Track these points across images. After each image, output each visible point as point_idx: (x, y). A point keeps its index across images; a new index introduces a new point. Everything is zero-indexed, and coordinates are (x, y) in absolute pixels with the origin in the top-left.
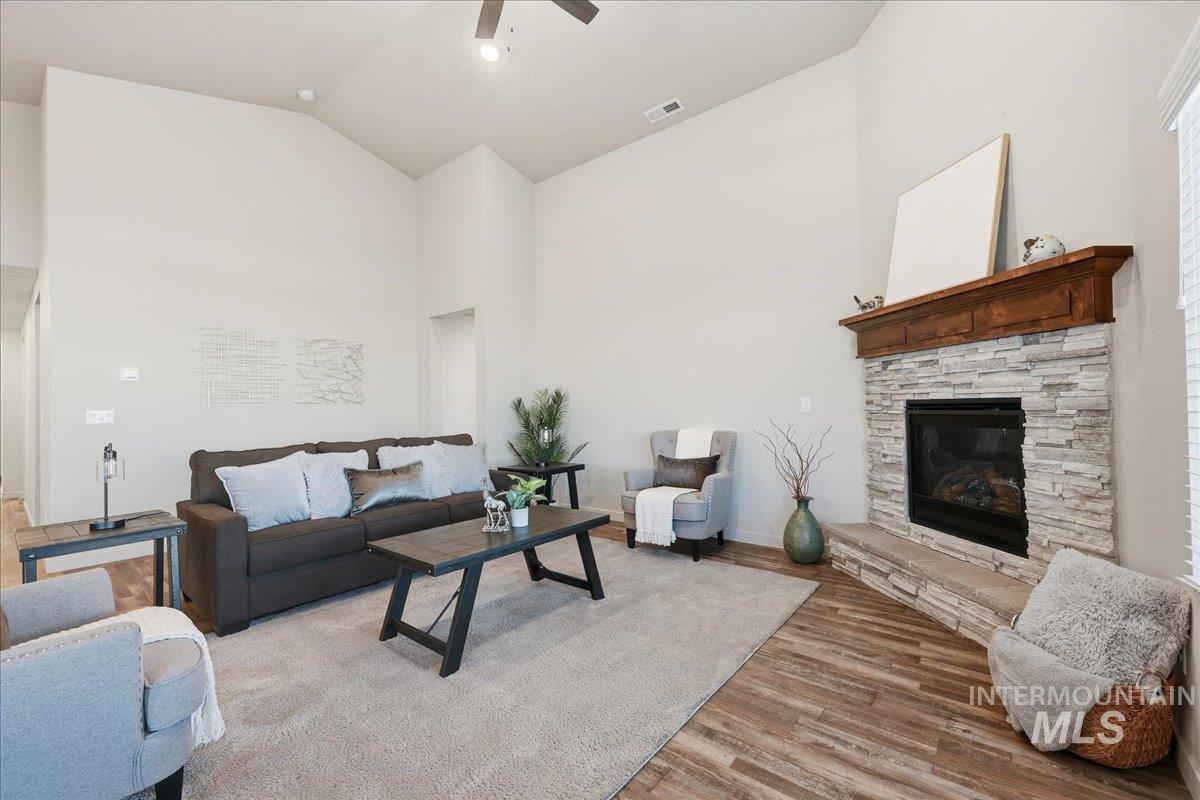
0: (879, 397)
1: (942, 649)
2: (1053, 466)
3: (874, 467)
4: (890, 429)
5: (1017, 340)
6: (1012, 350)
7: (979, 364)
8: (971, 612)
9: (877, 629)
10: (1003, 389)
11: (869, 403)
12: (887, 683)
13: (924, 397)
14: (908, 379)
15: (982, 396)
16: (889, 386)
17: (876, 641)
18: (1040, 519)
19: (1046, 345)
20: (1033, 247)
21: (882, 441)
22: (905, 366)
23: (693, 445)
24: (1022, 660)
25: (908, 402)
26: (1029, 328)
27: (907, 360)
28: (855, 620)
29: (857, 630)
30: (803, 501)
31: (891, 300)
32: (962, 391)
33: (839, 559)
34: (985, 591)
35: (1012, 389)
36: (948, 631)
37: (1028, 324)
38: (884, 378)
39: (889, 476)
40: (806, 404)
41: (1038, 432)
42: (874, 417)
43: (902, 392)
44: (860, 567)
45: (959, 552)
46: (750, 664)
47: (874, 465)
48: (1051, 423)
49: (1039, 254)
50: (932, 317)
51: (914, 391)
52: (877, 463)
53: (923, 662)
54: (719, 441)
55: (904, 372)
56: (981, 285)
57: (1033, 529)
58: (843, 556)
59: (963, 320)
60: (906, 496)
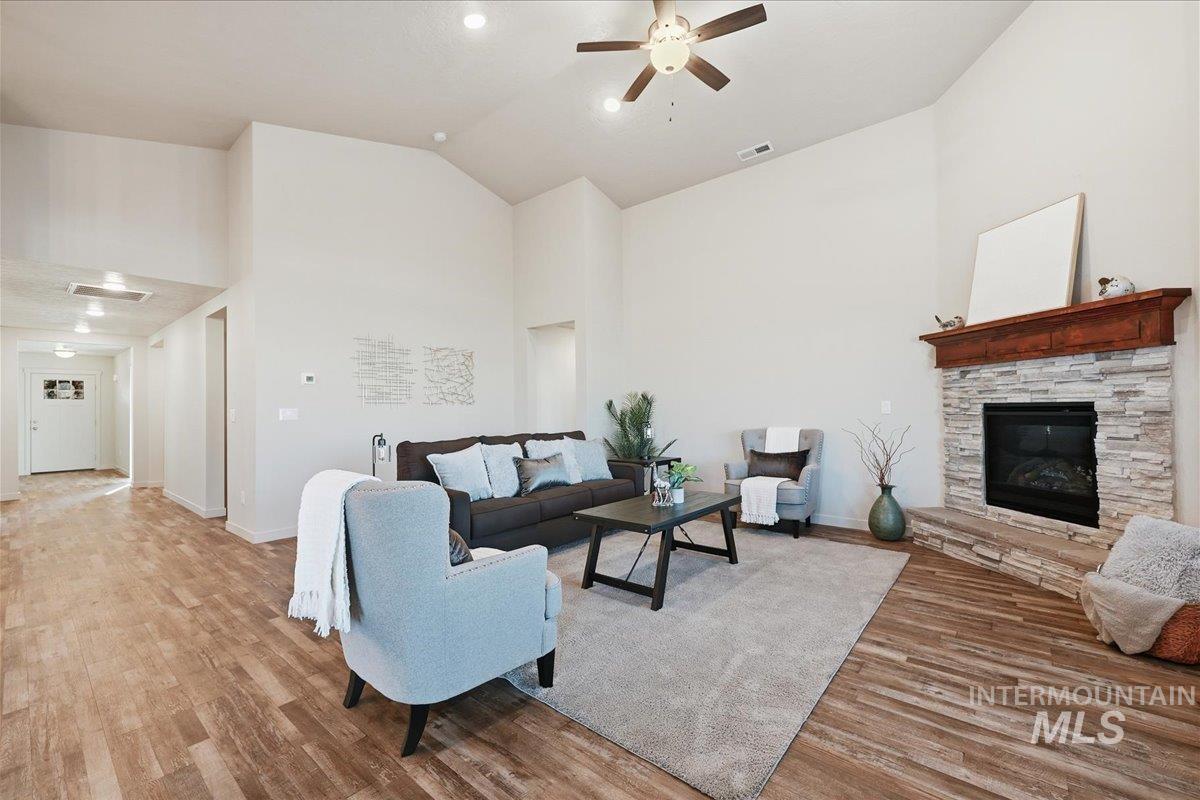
0: (957, 401)
1: (1030, 598)
2: (1121, 455)
3: (951, 459)
4: (967, 428)
5: (1091, 357)
6: (1088, 364)
7: (1056, 375)
8: (1053, 569)
9: (973, 585)
10: (1079, 395)
11: (945, 406)
12: (997, 617)
13: (1003, 401)
14: (986, 386)
15: (1058, 401)
16: (967, 392)
17: (976, 592)
18: (1110, 496)
19: (1114, 362)
20: (1108, 286)
21: (960, 437)
22: (984, 375)
23: (782, 441)
24: (1112, 592)
25: (985, 404)
26: (1102, 347)
27: (986, 371)
28: (953, 579)
29: (956, 585)
30: (886, 489)
31: (971, 321)
32: (1038, 396)
33: (921, 536)
34: (1066, 552)
35: (1086, 395)
36: (1031, 586)
37: (1101, 345)
38: (962, 385)
39: (966, 467)
40: (886, 407)
41: (1109, 429)
42: (950, 417)
43: (979, 396)
44: (942, 542)
45: (1035, 526)
46: (884, 605)
47: (951, 458)
48: (1119, 421)
49: (1114, 291)
50: (1012, 336)
51: (993, 396)
52: (953, 454)
53: (1019, 605)
54: (806, 438)
55: (982, 380)
56: (1062, 313)
57: (1102, 505)
58: (925, 534)
59: (1043, 338)
60: (982, 484)
